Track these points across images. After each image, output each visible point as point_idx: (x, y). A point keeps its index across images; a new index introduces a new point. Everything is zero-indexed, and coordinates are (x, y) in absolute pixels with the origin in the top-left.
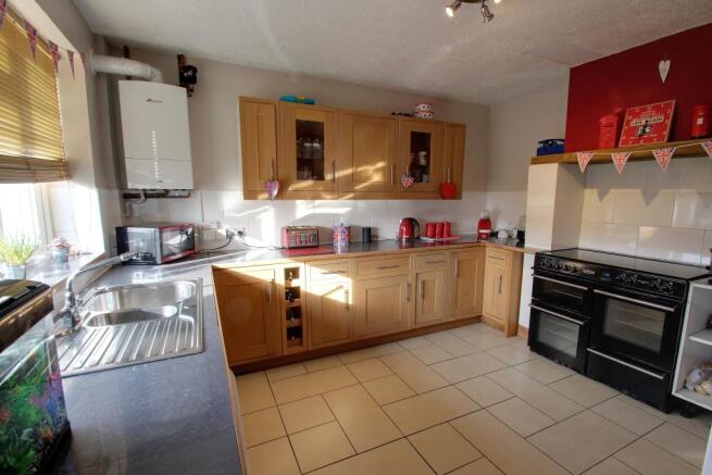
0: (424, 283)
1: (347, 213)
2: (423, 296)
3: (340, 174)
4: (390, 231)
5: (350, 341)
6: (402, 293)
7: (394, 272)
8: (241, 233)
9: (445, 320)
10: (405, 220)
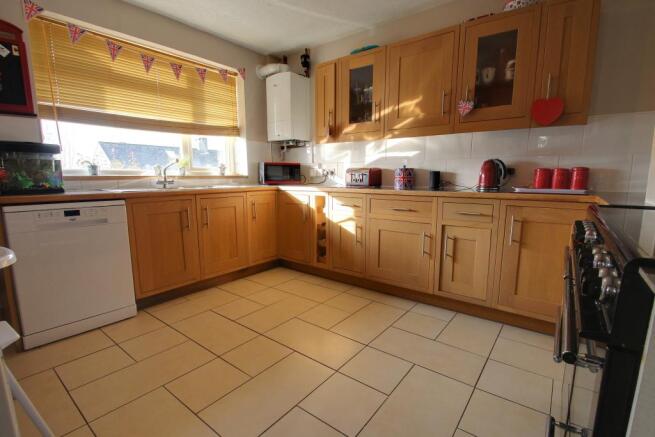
0: (455, 240)
1: (415, 156)
2: (454, 258)
3: (387, 111)
4: (470, 178)
5: (361, 276)
6: (420, 244)
7: (411, 217)
8: (332, 173)
9: (488, 305)
10: (486, 163)
